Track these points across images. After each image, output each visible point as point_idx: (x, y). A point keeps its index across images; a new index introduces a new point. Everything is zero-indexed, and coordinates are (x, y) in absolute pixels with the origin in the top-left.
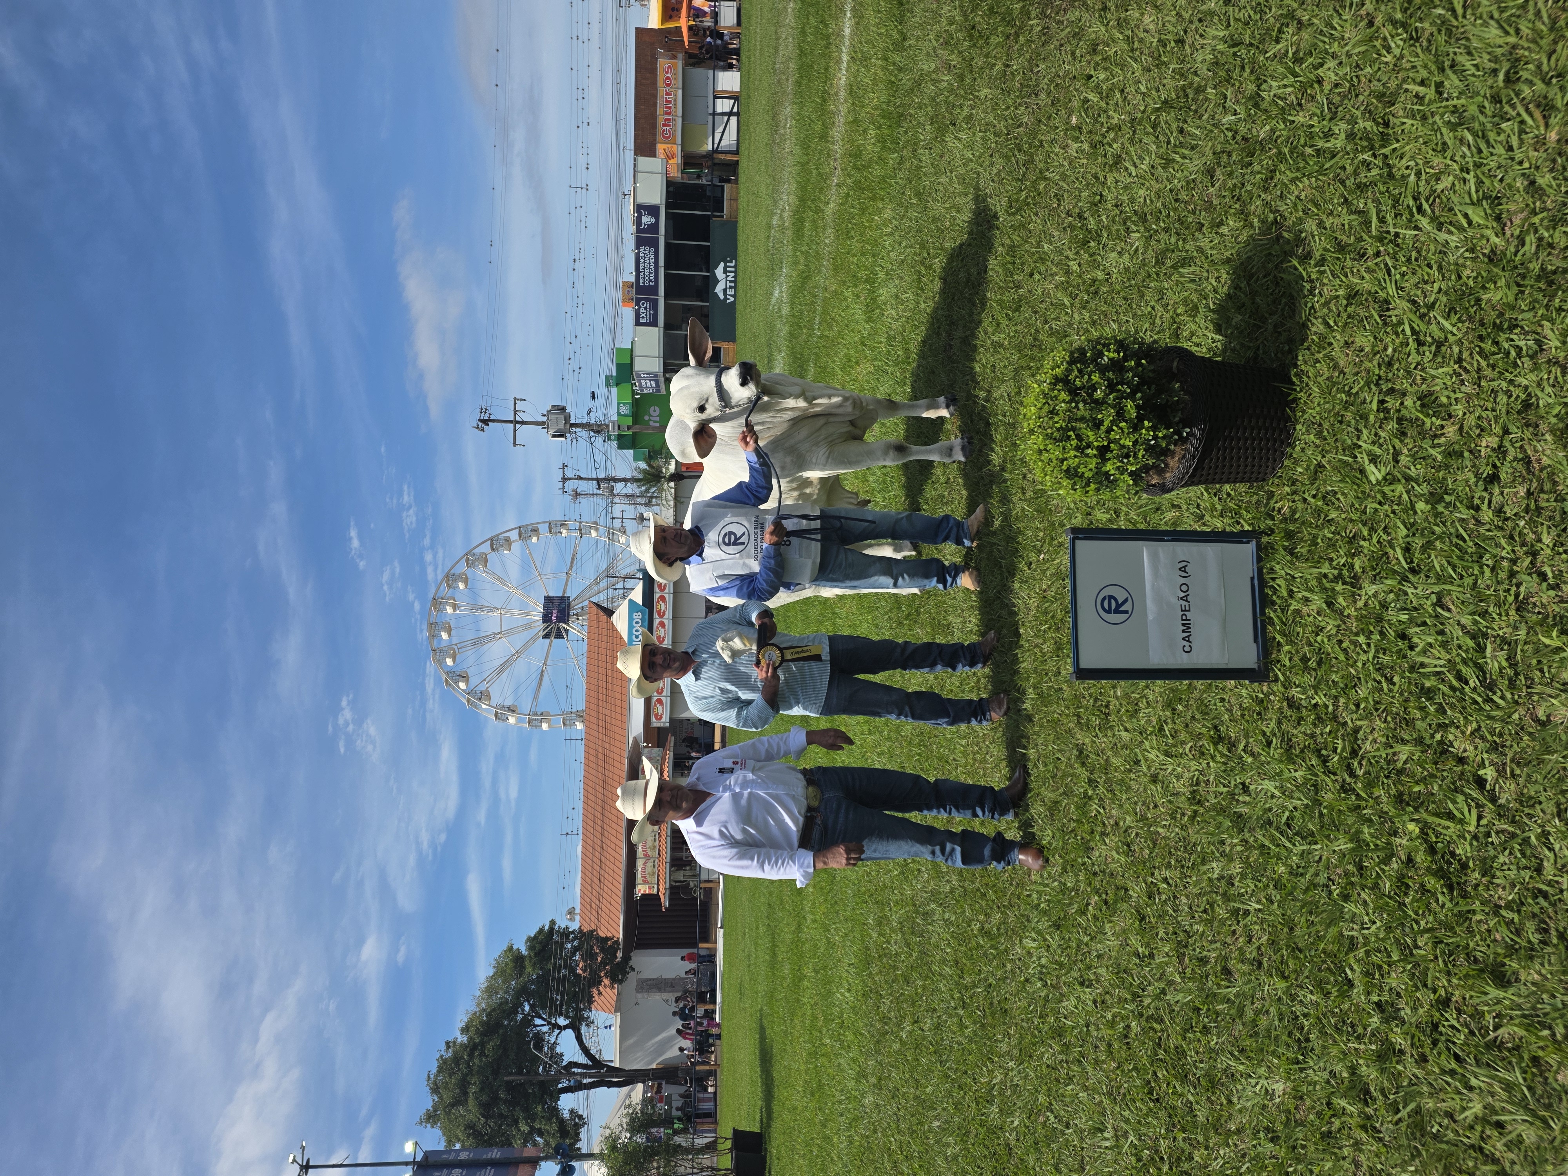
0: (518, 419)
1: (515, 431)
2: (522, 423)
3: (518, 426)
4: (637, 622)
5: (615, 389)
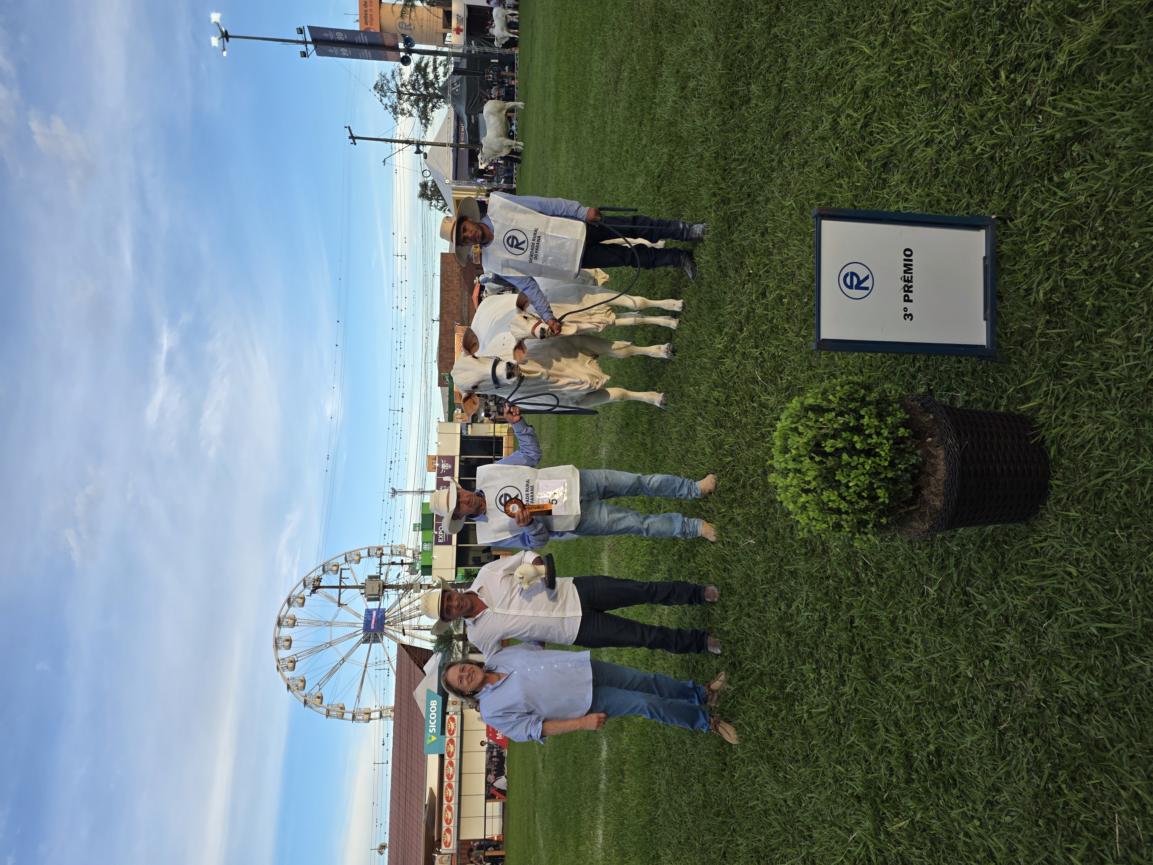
0: (343, 584)
1: (340, 594)
2: (346, 587)
3: (342, 590)
4: (433, 709)
5: (420, 532)
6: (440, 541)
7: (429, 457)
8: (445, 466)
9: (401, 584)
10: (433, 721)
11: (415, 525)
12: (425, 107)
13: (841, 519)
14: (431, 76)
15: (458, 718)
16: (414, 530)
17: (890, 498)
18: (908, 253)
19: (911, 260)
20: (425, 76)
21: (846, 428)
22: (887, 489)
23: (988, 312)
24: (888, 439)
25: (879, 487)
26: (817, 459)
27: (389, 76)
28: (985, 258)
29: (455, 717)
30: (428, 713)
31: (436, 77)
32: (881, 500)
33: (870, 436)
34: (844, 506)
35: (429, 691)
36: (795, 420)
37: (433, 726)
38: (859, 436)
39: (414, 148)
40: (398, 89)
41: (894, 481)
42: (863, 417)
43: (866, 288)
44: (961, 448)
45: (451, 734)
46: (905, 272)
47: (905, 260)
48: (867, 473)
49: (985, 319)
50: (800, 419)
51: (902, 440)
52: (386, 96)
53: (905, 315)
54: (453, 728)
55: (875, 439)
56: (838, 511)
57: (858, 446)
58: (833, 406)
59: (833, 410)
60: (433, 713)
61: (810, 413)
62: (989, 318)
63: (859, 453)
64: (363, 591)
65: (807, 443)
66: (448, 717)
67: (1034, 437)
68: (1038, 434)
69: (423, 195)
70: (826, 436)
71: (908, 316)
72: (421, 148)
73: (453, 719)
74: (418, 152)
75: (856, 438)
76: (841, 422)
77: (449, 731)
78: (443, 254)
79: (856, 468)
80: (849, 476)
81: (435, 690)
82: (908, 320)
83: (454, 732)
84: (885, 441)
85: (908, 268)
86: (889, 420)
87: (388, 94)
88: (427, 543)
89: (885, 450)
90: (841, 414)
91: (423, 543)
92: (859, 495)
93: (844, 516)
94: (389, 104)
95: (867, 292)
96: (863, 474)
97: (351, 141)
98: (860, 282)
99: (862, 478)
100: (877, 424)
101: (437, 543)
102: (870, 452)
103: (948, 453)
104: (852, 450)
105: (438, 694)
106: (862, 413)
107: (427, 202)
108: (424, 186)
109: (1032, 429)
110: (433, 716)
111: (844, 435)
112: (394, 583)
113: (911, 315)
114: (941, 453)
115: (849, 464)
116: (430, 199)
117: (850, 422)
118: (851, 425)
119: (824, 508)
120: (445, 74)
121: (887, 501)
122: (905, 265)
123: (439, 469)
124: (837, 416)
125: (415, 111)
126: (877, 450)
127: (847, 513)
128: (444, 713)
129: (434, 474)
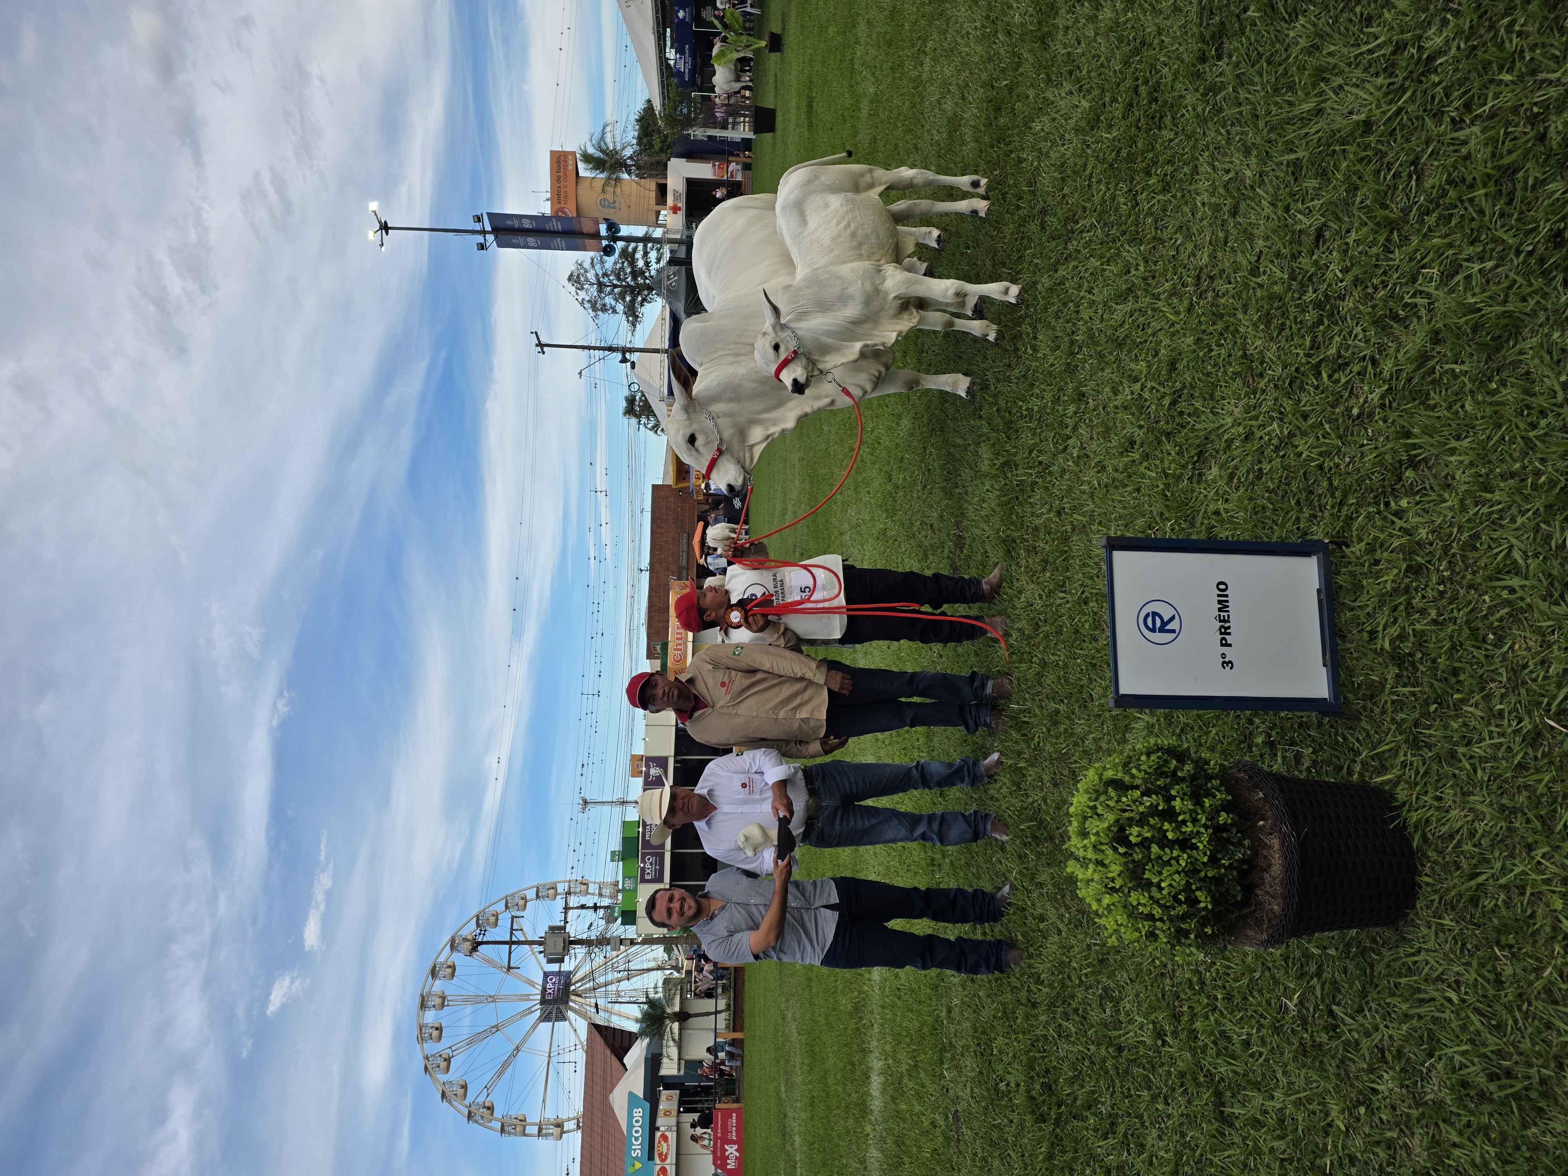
0: (514, 939)
1: (510, 953)
2: (519, 943)
3: (513, 947)
4: (637, 1121)
5: (621, 863)
6: (647, 877)
7: (633, 756)
8: (654, 771)
9: (593, 938)
10: (636, 1139)
11: (613, 853)
12: (633, 301)
13: (1156, 928)
14: (641, 264)
15: (672, 1136)
16: (612, 860)
17: (1214, 901)
18: (1223, 588)
19: (1227, 596)
20: (633, 263)
21: (1154, 811)
22: (1209, 891)
23: (1328, 657)
24: (1206, 827)
25: (1198, 889)
26: (1122, 850)
27: (587, 265)
28: (1319, 591)
29: (668, 1134)
30: (630, 1126)
31: (647, 264)
32: (1202, 905)
33: (1184, 822)
34: (1157, 912)
35: (631, 1095)
36: (1094, 796)
37: (637, 1148)
38: (1170, 823)
39: (619, 356)
40: (598, 280)
41: (1218, 880)
42: (1174, 798)
43: (1173, 631)
44: (1299, 836)
45: (663, 1160)
46: (1220, 610)
47: (1219, 596)
48: (1183, 870)
49: (1325, 665)
50: (1100, 795)
51: (1225, 828)
52: (582, 289)
53: (1224, 662)
54: (665, 1151)
55: (1189, 828)
56: (1150, 917)
57: (1170, 835)
58: (1138, 782)
59: (1137, 787)
60: (637, 1127)
61: (1110, 789)
62: (1329, 663)
63: (1171, 844)
64: (541, 948)
65: (1109, 828)
66: (658, 1134)
67: (1393, 819)
68: (1399, 816)
69: (630, 411)
70: (1131, 822)
71: (1227, 664)
72: (628, 355)
73: (665, 1138)
74: (624, 360)
75: (1166, 826)
76: (1148, 804)
77: (660, 1155)
78: (654, 487)
79: (1168, 863)
80: (1160, 873)
81: (640, 1093)
82: (1228, 668)
83: (666, 1157)
84: (1203, 830)
85: (1223, 605)
86: (1207, 802)
87: (586, 286)
88: (629, 878)
89: (1202, 843)
90: (1147, 793)
91: (624, 878)
92: (1175, 898)
93: (1158, 924)
94: (587, 298)
95: (1173, 636)
96: (1178, 873)
97: (539, 349)
98: (1164, 624)
99: (1176, 877)
100: (1191, 807)
101: (644, 881)
102: (1185, 844)
103: (1282, 844)
104: (1163, 842)
105: (645, 1098)
106: (1173, 792)
107: (634, 420)
108: (631, 401)
109: (1392, 809)
110: (637, 1132)
111: (1152, 821)
112: (584, 937)
113: (1230, 662)
114: (1275, 842)
115: (1160, 857)
116: (638, 417)
117: (1158, 804)
118: (1160, 808)
119: (1132, 913)
120: (658, 261)
121: (1210, 907)
122: (1219, 602)
123: (647, 775)
124: (1143, 794)
125: (620, 307)
126: (1194, 841)
127: (1161, 920)
128: (653, 1128)
129: (640, 781)
